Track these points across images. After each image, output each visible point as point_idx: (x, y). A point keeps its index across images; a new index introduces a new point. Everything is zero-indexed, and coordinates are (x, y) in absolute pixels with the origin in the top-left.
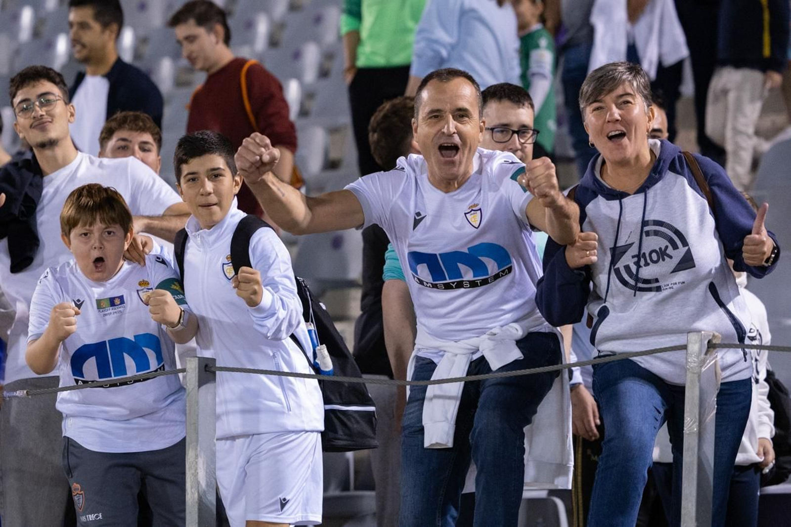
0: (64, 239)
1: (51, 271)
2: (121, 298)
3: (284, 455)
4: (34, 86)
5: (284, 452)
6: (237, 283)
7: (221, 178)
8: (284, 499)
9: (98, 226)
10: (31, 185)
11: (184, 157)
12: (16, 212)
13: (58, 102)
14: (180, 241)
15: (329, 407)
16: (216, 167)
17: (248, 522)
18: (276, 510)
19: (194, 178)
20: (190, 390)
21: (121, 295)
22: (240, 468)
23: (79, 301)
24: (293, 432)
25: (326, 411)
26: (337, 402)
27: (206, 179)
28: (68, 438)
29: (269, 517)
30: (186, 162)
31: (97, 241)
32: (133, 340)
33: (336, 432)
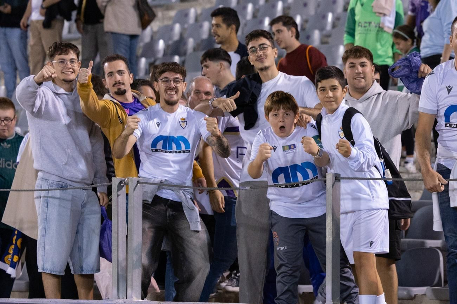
0: (266, 117)
1: (262, 131)
2: (294, 145)
3: (371, 220)
4: (257, 41)
5: (372, 219)
6: (338, 146)
7: (337, 90)
8: (372, 241)
9: (282, 111)
10: (255, 87)
11: (319, 79)
12: (247, 101)
13: (269, 48)
14: (319, 119)
15: (391, 198)
16: (334, 85)
17: (354, 252)
18: (368, 247)
19: (323, 89)
20: (328, 188)
21: (294, 143)
22: (350, 226)
23: (275, 146)
24: (375, 209)
25: (390, 200)
26: (394, 196)
27: (329, 91)
28: (272, 211)
29: (365, 250)
30: (320, 82)
31: (281, 118)
32: (301, 165)
33: (394, 210)
